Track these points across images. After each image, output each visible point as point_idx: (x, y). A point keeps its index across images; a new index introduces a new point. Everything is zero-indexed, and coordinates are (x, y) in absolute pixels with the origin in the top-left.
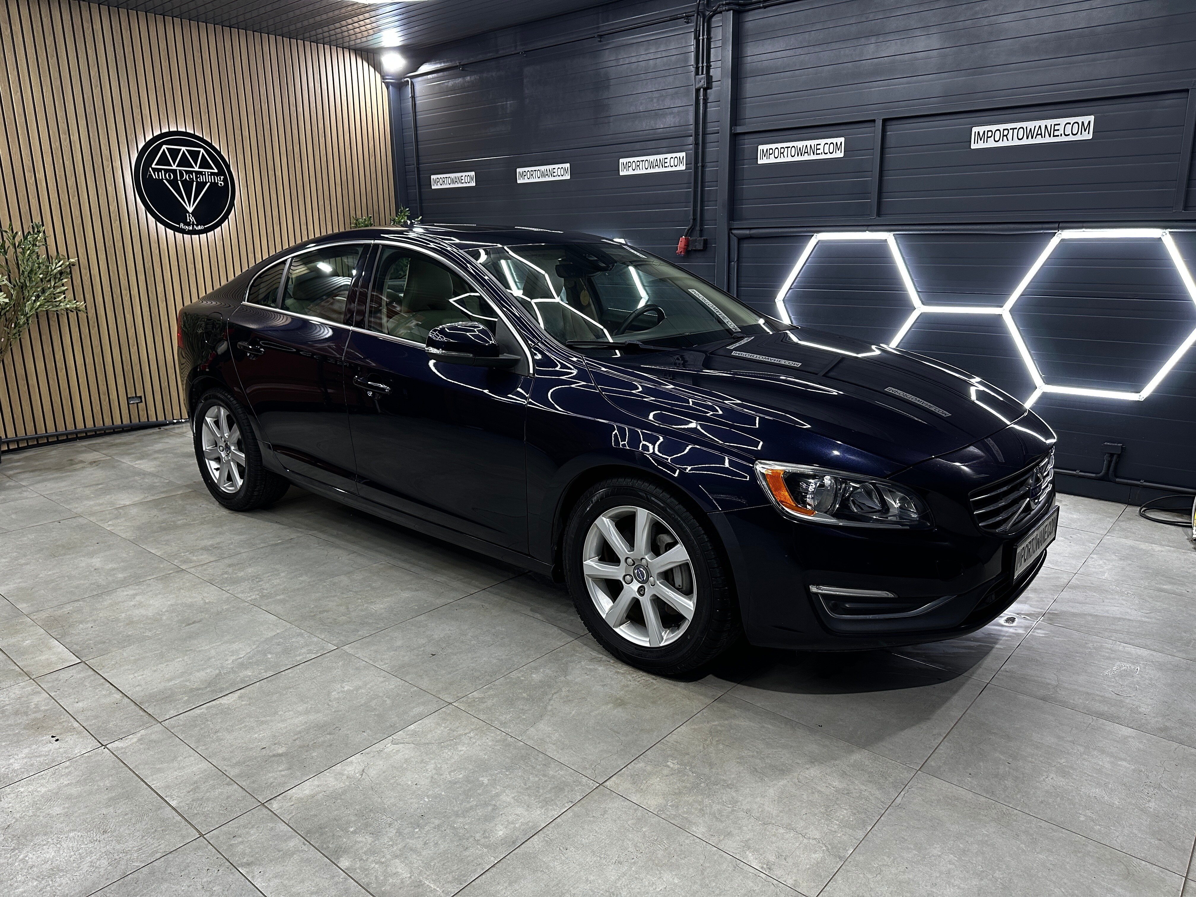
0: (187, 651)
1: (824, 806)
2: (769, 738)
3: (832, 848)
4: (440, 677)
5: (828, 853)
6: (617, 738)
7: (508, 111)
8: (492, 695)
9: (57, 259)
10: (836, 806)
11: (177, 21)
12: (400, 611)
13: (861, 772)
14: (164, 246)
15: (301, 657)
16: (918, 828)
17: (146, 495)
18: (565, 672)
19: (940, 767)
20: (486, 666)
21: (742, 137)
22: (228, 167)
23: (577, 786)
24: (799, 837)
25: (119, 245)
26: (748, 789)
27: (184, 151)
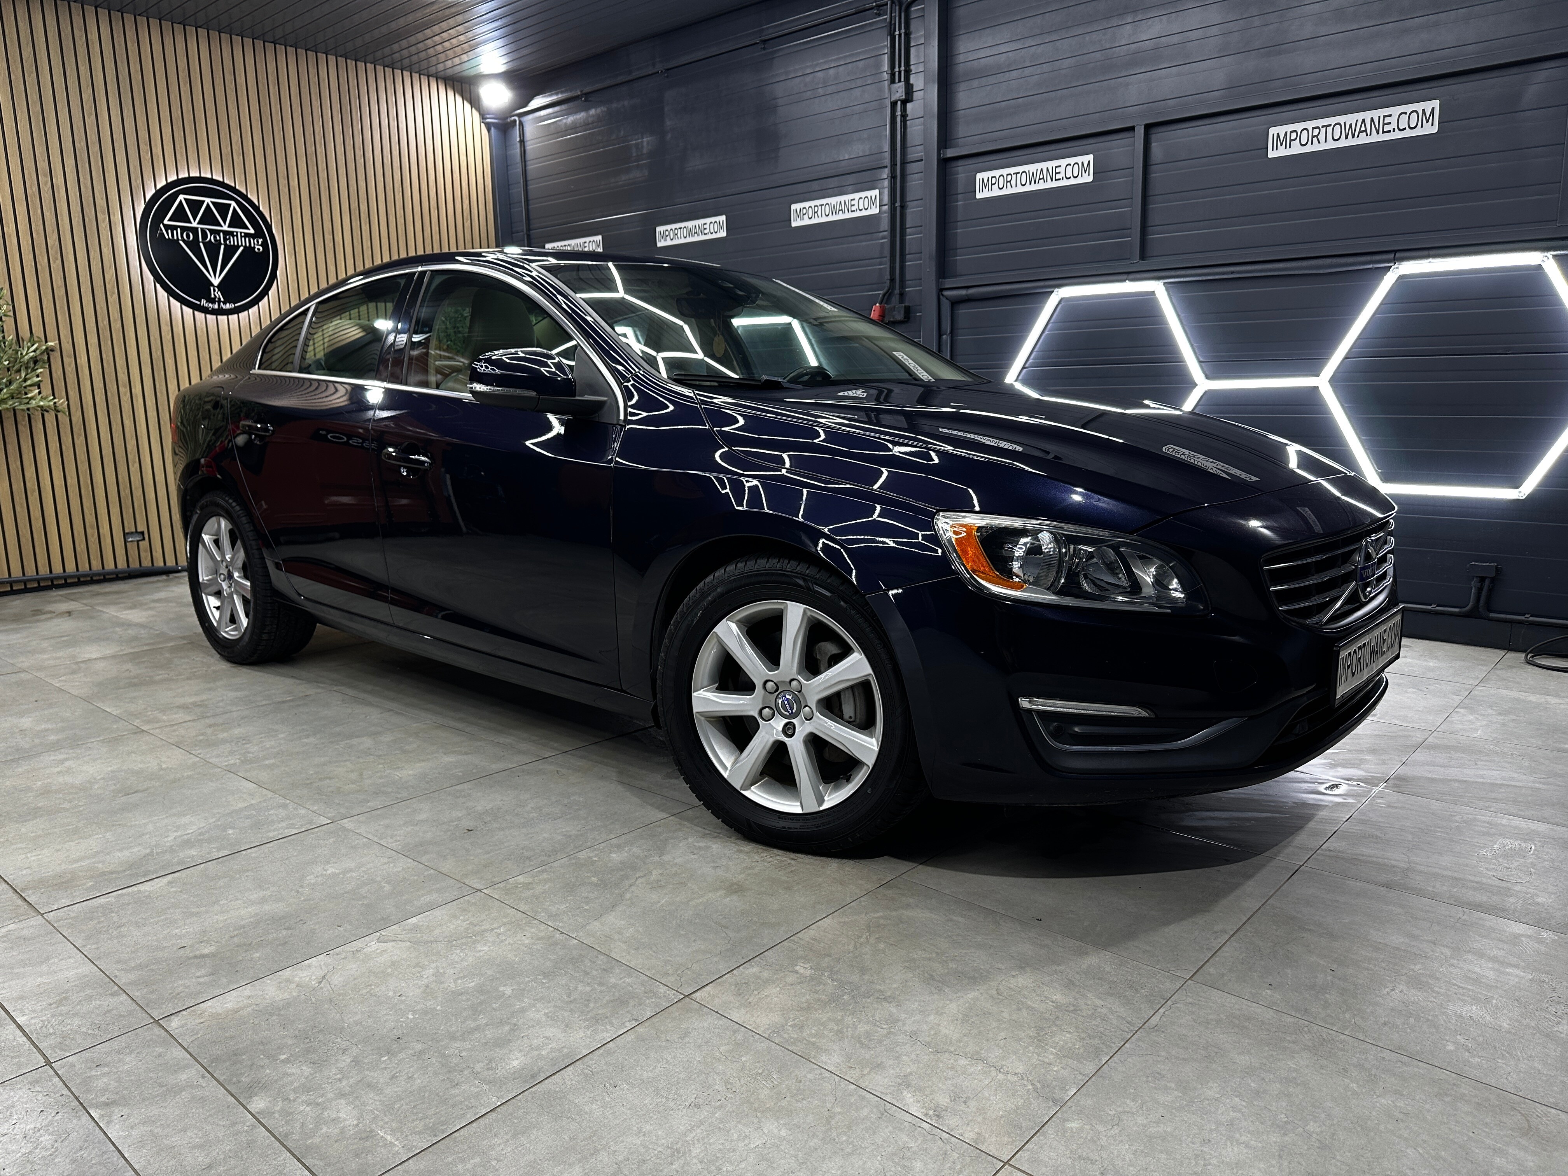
0: (113, 826)
1: (1035, 1027)
2: (959, 935)
3: (1043, 1087)
4: (472, 858)
5: (1035, 1094)
6: (724, 935)
7: (645, 151)
8: (545, 880)
9: (30, 341)
10: (1054, 1029)
11: (202, 32)
12: (436, 778)
13: (1097, 981)
14: (178, 329)
15: (276, 833)
16: (1185, 1060)
17: (123, 648)
18: (661, 851)
19: (1223, 975)
20: (544, 844)
21: (954, 164)
22: (269, 228)
23: (648, 998)
24: (990, 1071)
25: (116, 326)
26: (917, 1004)
27: (208, 204)
